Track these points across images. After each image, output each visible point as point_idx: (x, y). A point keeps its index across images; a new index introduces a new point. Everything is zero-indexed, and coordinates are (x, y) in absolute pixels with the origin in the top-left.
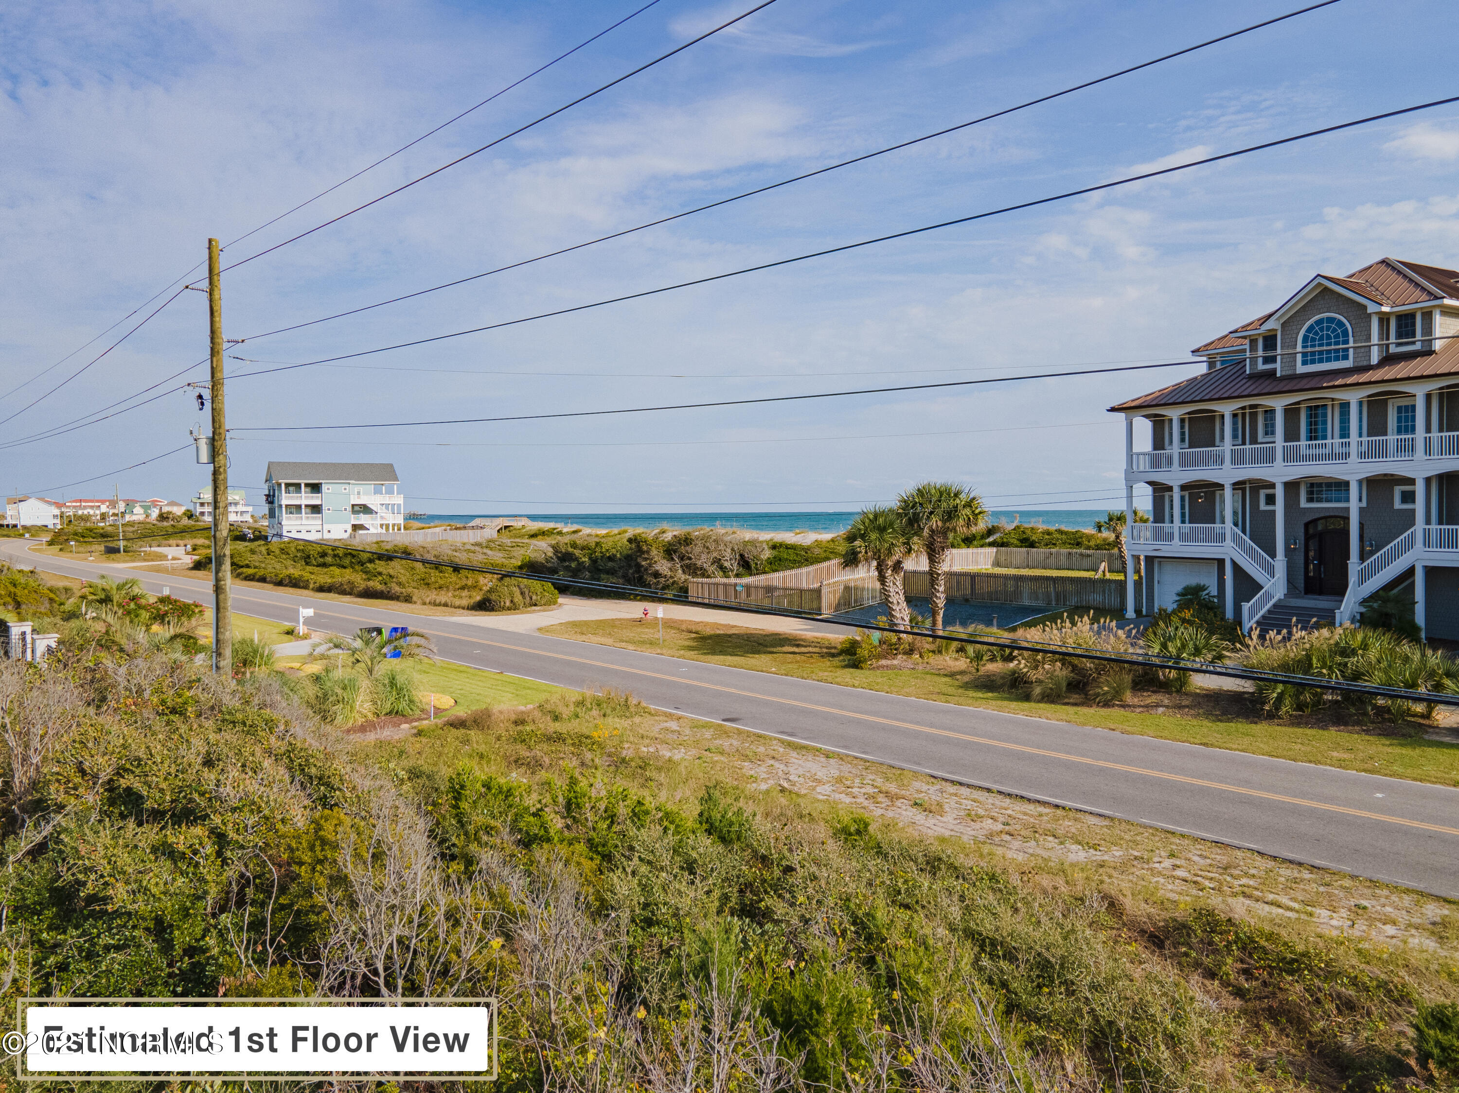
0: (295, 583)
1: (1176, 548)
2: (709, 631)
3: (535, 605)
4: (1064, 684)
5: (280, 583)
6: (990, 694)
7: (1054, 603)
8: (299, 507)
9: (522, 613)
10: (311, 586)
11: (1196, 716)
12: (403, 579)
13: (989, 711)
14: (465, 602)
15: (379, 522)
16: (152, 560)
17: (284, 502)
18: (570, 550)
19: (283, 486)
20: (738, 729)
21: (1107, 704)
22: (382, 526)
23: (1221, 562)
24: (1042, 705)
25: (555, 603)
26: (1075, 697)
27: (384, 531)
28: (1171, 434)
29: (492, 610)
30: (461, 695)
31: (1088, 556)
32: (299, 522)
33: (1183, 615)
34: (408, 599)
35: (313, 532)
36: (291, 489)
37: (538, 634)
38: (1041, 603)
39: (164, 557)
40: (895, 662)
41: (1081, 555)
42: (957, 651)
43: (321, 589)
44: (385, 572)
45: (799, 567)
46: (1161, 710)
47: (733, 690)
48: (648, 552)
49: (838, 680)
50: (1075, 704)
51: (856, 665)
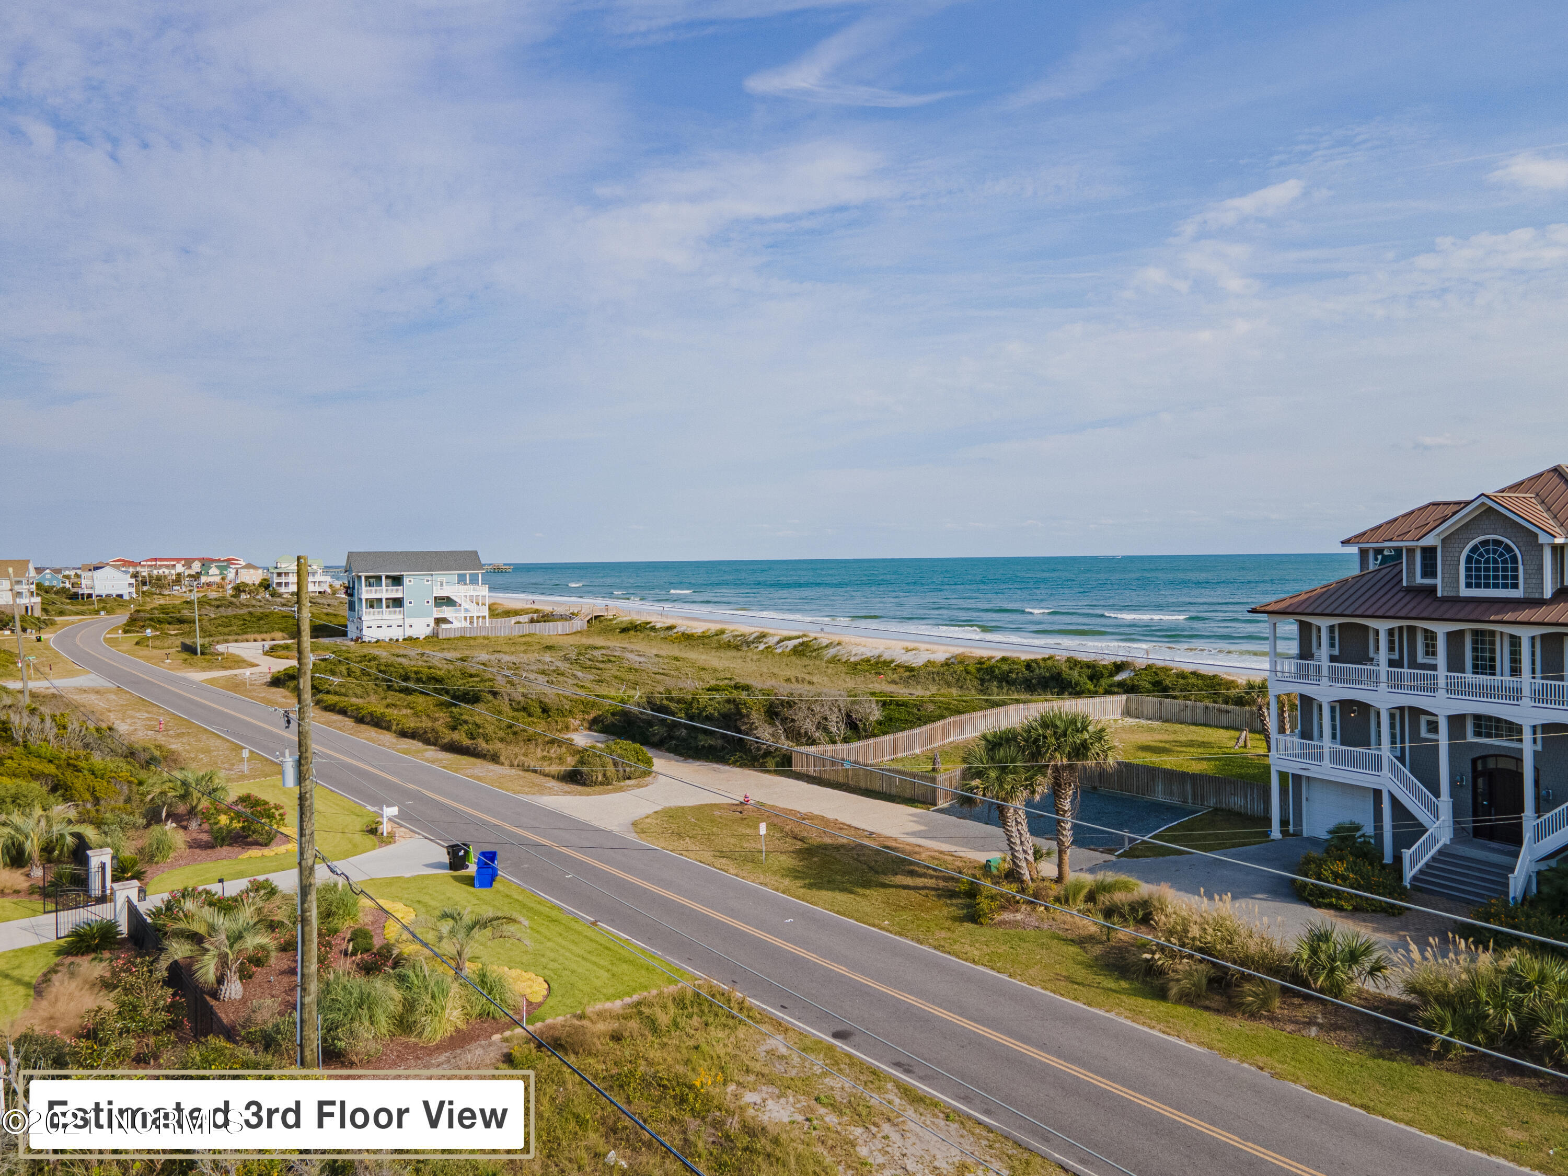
0: (378, 723)
1: (1325, 769)
2: (815, 838)
3: (629, 778)
4: (1204, 981)
5: (360, 720)
6: (1124, 984)
7: (1190, 801)
8: (380, 600)
9: (617, 790)
10: (394, 728)
11: (1355, 1045)
12: (490, 729)
13: (1122, 1020)
14: (555, 768)
15: (463, 614)
16: (230, 668)
17: (364, 596)
18: (665, 702)
19: (363, 579)
20: (850, 1056)
21: (1253, 1016)
22: (465, 618)
23: (1377, 793)
24: (1181, 1010)
25: (650, 773)
26: (1217, 1000)
27: (468, 625)
28: (1319, 638)
29: (584, 784)
30: (555, 971)
31: (1227, 712)
32: (379, 617)
33: (1335, 868)
34: (494, 758)
35: (394, 626)
36: (372, 580)
37: (632, 837)
38: (1176, 801)
39: (239, 662)
40: (1019, 916)
41: (1220, 710)
42: (1086, 901)
43: (403, 734)
44: (470, 719)
45: (911, 728)
46: (1314, 1031)
47: (841, 970)
48: (748, 716)
49: (957, 947)
50: (1217, 1011)
51: (974, 917)
